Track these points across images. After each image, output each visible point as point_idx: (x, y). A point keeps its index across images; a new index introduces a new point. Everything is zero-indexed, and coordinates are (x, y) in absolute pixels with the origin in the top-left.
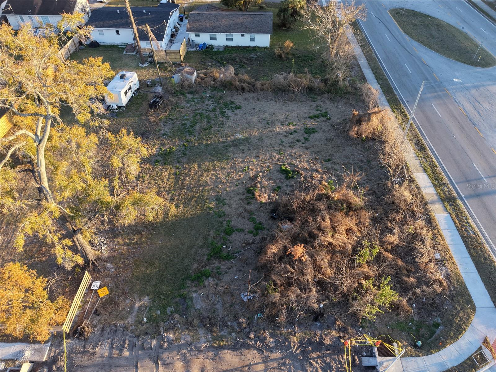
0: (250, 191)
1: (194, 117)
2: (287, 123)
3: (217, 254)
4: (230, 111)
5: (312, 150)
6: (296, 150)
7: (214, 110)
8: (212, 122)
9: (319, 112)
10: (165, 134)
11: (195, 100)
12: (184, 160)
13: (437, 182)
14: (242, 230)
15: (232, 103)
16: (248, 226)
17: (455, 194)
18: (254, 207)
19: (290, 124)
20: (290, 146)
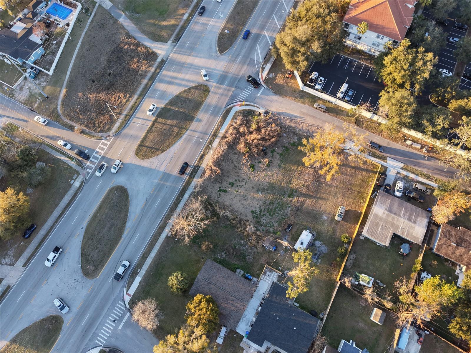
0: (268, 166)
1: (274, 214)
2: (238, 193)
3: (287, 149)
4: (257, 212)
5: (238, 174)
6: (243, 176)
7: (264, 215)
8: (267, 207)
9: (221, 193)
10: (289, 207)
11: (269, 226)
12: (285, 189)
13: (211, 142)
14: (277, 153)
15: (253, 217)
16: (275, 154)
17: (211, 136)
18: (271, 159)
20: (244, 179)
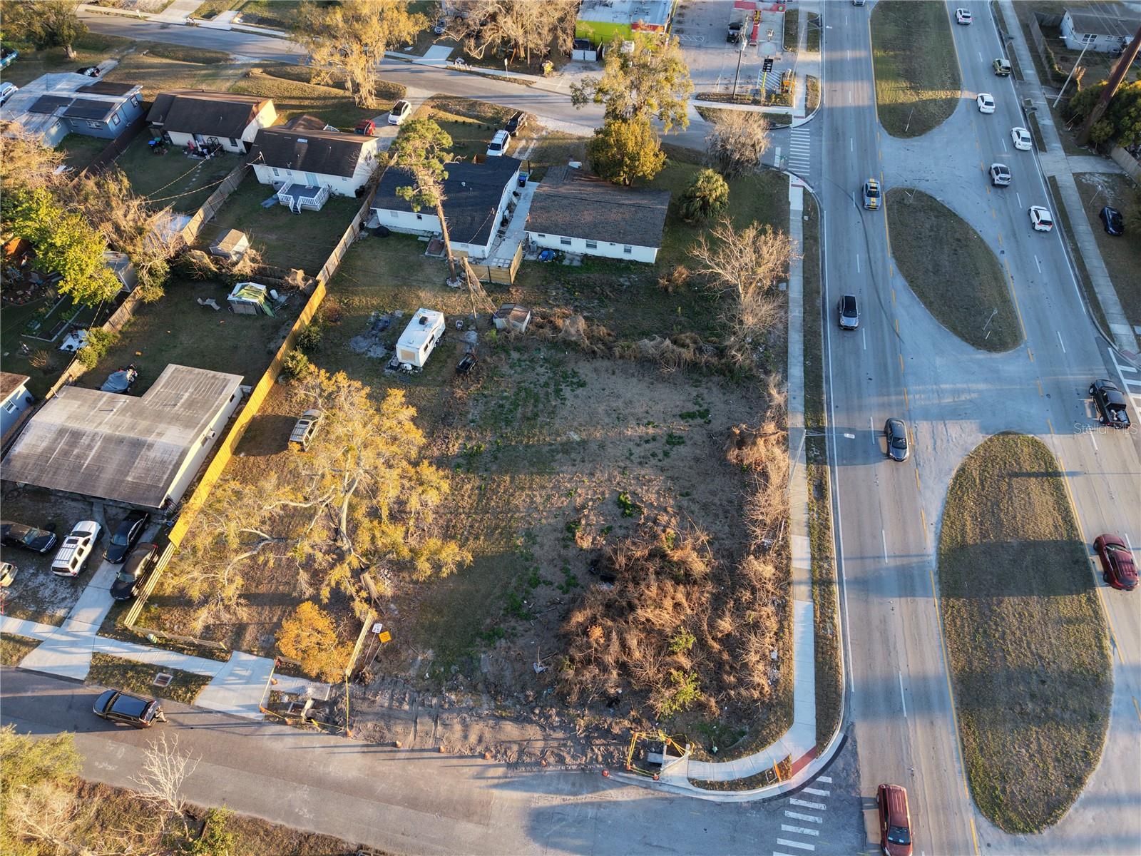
0: (570, 528)
1: (517, 394)
2: (646, 421)
3: (515, 611)
4: (569, 388)
5: (669, 474)
6: (647, 472)
7: (546, 385)
8: (541, 406)
9: (697, 408)
10: (473, 421)
11: (523, 364)
12: (494, 468)
13: (819, 552)
14: (551, 583)
15: (575, 374)
16: (559, 578)
17: (835, 576)
18: (571, 553)
19: (649, 423)
20: (640, 463)
